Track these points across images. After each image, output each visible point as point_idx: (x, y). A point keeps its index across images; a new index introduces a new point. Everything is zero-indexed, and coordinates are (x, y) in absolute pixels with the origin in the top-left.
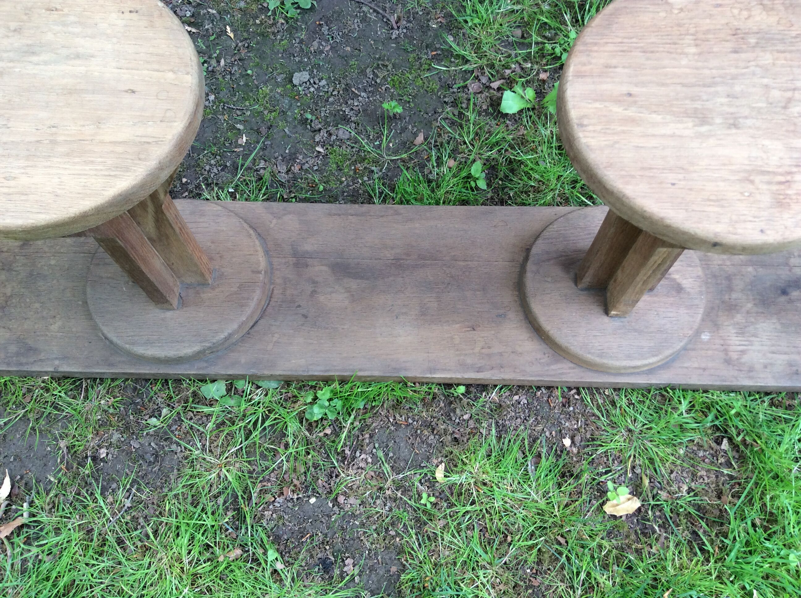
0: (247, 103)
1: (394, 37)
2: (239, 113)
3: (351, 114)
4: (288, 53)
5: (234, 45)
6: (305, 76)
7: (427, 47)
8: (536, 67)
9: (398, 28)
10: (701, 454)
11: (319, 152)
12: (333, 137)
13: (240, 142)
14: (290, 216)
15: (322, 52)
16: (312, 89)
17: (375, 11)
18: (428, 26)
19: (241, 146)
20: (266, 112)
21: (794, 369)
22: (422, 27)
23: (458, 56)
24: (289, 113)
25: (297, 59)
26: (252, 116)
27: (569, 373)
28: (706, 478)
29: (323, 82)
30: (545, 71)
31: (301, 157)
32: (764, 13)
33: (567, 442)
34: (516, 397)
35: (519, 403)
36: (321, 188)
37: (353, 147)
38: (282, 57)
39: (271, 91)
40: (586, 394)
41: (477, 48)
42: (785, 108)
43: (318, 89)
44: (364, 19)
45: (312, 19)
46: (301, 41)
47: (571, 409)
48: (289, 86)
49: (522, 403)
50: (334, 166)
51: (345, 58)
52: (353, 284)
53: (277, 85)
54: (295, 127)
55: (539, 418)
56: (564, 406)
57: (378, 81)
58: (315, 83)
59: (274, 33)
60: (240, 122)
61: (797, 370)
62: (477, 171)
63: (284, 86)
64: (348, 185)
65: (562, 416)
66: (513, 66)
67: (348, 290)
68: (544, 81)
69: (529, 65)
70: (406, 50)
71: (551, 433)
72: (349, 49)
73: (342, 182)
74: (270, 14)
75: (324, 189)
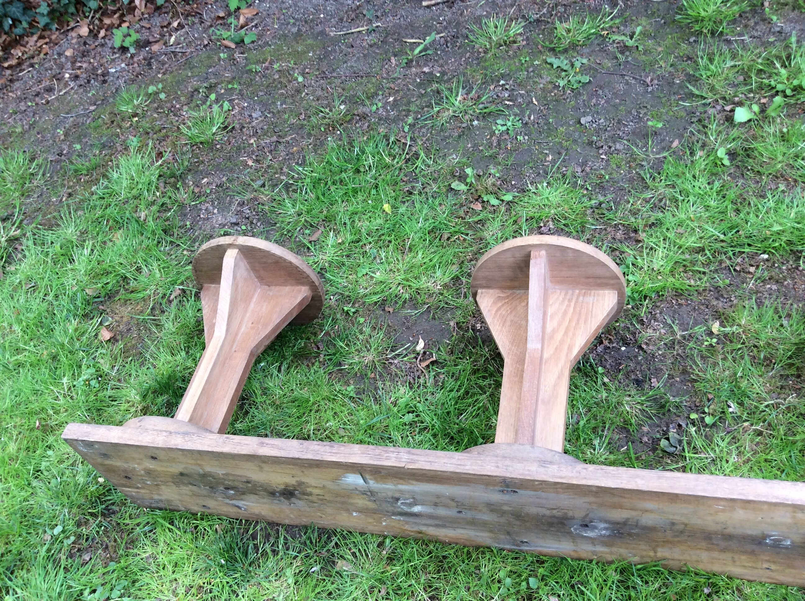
0: (550, 139)
1: (649, 90)
2: (545, 144)
3: (624, 135)
4: (576, 109)
5: (538, 108)
6: (589, 118)
7: (674, 93)
8: (757, 96)
9: (652, 85)
11: (603, 159)
12: (613, 149)
13: (547, 159)
15: (599, 104)
16: (594, 125)
17: (634, 78)
18: (673, 82)
19: (548, 161)
20: (563, 142)
22: (669, 83)
23: (697, 96)
24: (579, 140)
25: (582, 111)
26: (554, 145)
29: (602, 121)
30: (765, 97)
31: (590, 163)
36: (607, 177)
37: (627, 154)
38: (572, 111)
39: (566, 129)
41: (712, 89)
43: (599, 125)
44: (627, 83)
45: (589, 87)
46: (584, 101)
48: (578, 126)
50: (615, 166)
51: (615, 106)
53: (570, 126)
54: (585, 147)
57: (641, 115)
58: (596, 122)
59: (564, 99)
60: (546, 149)
62: (722, 154)
63: (575, 126)
64: (625, 175)
66: (740, 96)
68: (764, 104)
69: (752, 95)
70: (659, 97)
72: (618, 101)
73: (621, 174)
74: (560, 89)
75: (609, 178)
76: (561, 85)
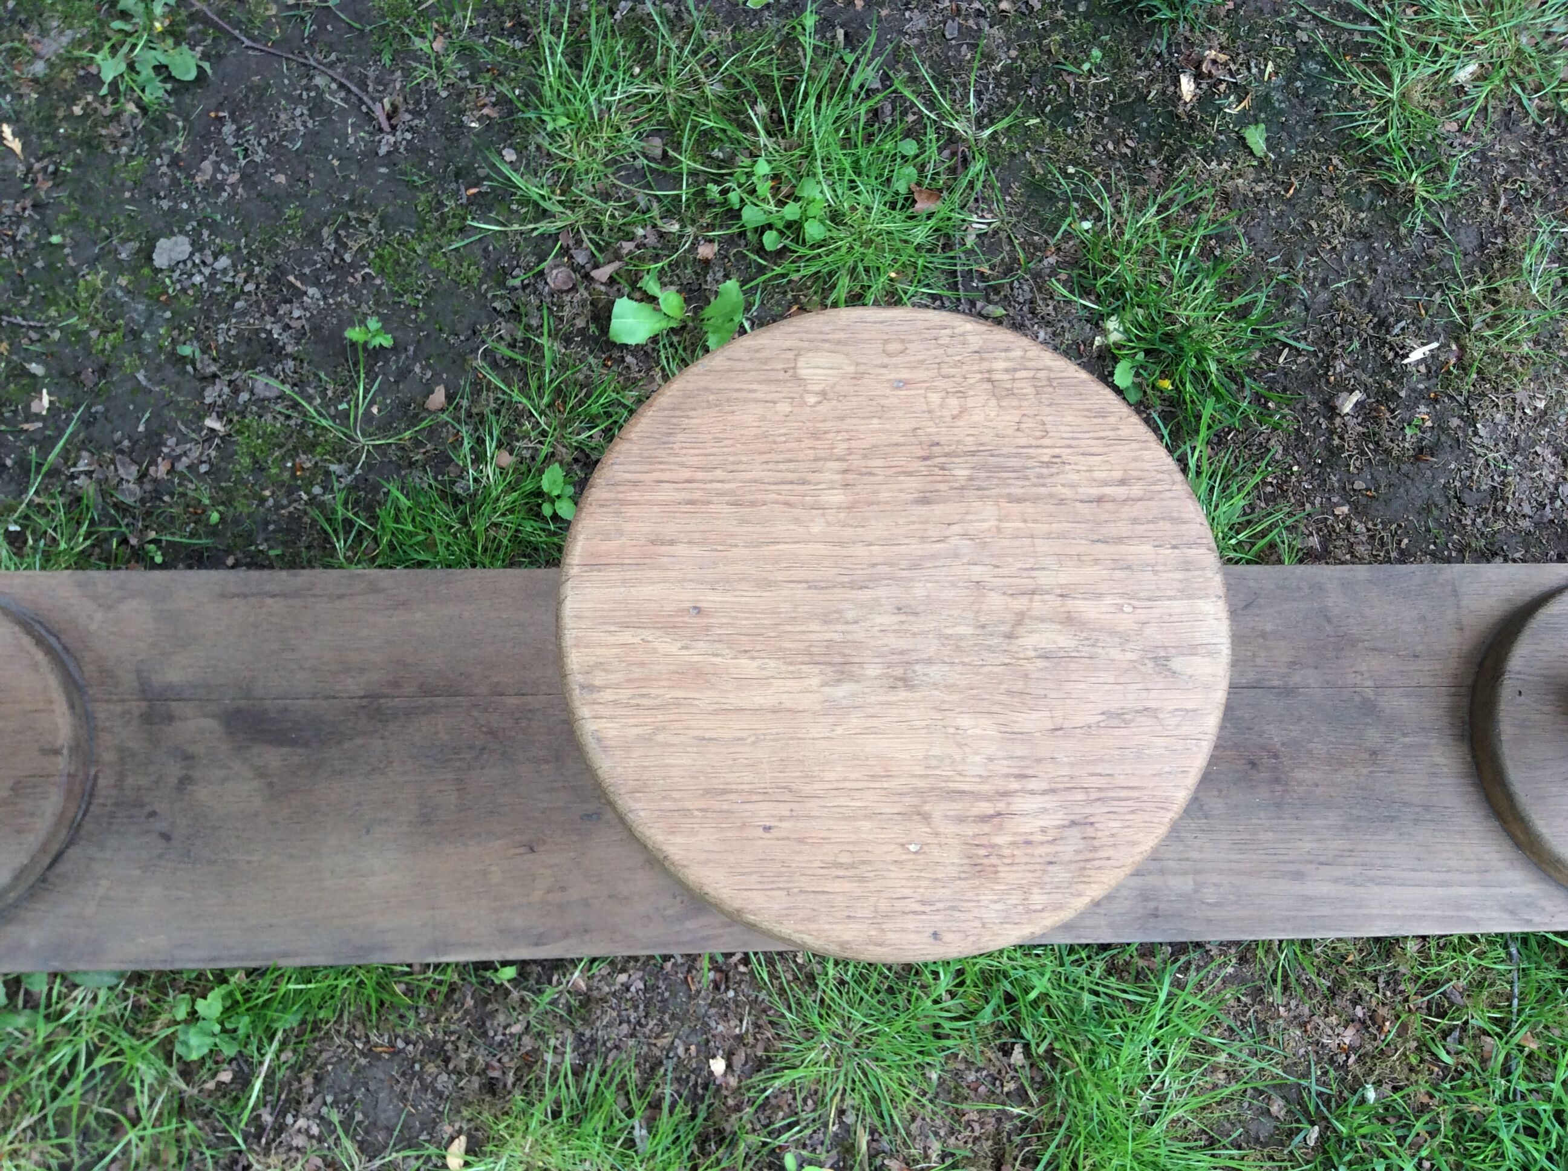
0: (53, 312)
1: (383, 150)
2: (34, 335)
3: (285, 337)
4: (146, 190)
5: (21, 169)
6: (183, 246)
7: (458, 175)
8: (690, 230)
9: (394, 128)
10: (971, 1077)
11: (212, 430)
12: (244, 396)
13: (35, 407)
14: (134, 603)
15: (220, 187)
16: (198, 279)
17: (341, 86)
18: (461, 125)
19: (38, 417)
20: (94, 334)
21: (1152, 905)
22: (447, 128)
23: (524, 200)
24: (146, 336)
25: (165, 204)
26: (64, 342)
27: (721, 936)
28: (976, 1126)
29: (224, 262)
30: (710, 241)
31: (172, 441)
32: (993, 402)
33: (718, 1066)
34: (623, 978)
35: (628, 990)
36: (215, 517)
37: (288, 417)
38: (132, 200)
39: (106, 281)
40: (760, 964)
41: (566, 182)
42: (1010, 636)
43: (211, 279)
44: (318, 107)
45: (200, 105)
46: (175, 162)
47: (731, 994)
48: (145, 271)
49: (633, 989)
50: (247, 461)
51: (276, 200)
52: (273, 757)
53: (119, 268)
54: (159, 368)
55: (666, 1018)
56: (717, 987)
57: (348, 257)
58: (204, 263)
59: (113, 140)
60: (38, 358)
61: (1157, 909)
63: (134, 270)
64: (278, 506)
65: (713, 1011)
66: (640, 232)
67: (261, 773)
68: (706, 263)
69: (675, 227)
70: (411, 185)
71: (687, 1050)
72: (281, 179)
73: (263, 500)
74: (104, 91)
75: (222, 519)
76: (108, 76)
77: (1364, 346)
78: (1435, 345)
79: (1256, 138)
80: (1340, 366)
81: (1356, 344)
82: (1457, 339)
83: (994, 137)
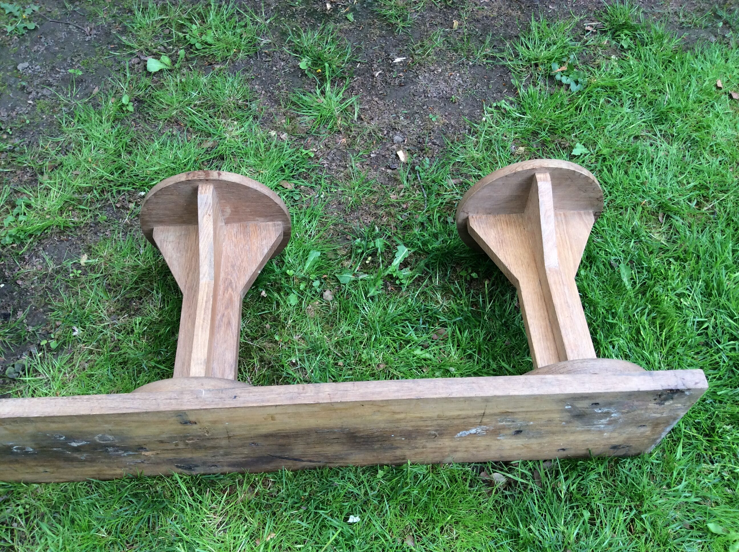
1: (87, 40)
3: (54, 81)
4: (17, 54)
6: (26, 64)
7: (108, 43)
8: (176, 48)
9: (91, 35)
11: (30, 104)
12: (40, 94)
15: (38, 51)
16: (30, 71)
17: (77, 27)
18: (110, 33)
22: (106, 33)
23: (128, 46)
24: (14, 86)
25: (22, 57)
29: (38, 67)
31: (18, 108)
36: (28, 122)
37: (52, 99)
38: (13, 57)
43: (34, 71)
44: (70, 32)
45: (35, 35)
46: (27, 47)
48: (15, 71)
50: (40, 110)
51: (55, 54)
53: (8, 71)
54: (17, 92)
58: (32, 68)
59: (9, 44)
62: (126, 101)
63: (12, 72)
64: (47, 120)
70: (94, 46)
72: (57, 48)
73: (43, 119)
74: (8, 34)
75: (30, 123)
76: (9, 31)
77: (383, 61)
78: (405, 58)
79: (350, 17)
80: (375, 66)
81: (380, 60)
82: (412, 57)
83: (270, 23)
